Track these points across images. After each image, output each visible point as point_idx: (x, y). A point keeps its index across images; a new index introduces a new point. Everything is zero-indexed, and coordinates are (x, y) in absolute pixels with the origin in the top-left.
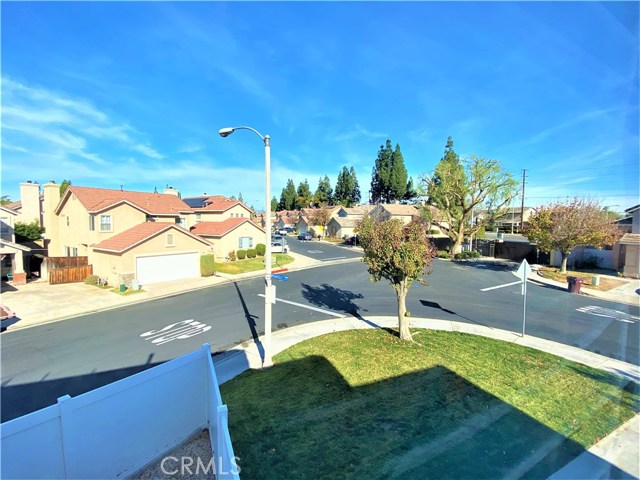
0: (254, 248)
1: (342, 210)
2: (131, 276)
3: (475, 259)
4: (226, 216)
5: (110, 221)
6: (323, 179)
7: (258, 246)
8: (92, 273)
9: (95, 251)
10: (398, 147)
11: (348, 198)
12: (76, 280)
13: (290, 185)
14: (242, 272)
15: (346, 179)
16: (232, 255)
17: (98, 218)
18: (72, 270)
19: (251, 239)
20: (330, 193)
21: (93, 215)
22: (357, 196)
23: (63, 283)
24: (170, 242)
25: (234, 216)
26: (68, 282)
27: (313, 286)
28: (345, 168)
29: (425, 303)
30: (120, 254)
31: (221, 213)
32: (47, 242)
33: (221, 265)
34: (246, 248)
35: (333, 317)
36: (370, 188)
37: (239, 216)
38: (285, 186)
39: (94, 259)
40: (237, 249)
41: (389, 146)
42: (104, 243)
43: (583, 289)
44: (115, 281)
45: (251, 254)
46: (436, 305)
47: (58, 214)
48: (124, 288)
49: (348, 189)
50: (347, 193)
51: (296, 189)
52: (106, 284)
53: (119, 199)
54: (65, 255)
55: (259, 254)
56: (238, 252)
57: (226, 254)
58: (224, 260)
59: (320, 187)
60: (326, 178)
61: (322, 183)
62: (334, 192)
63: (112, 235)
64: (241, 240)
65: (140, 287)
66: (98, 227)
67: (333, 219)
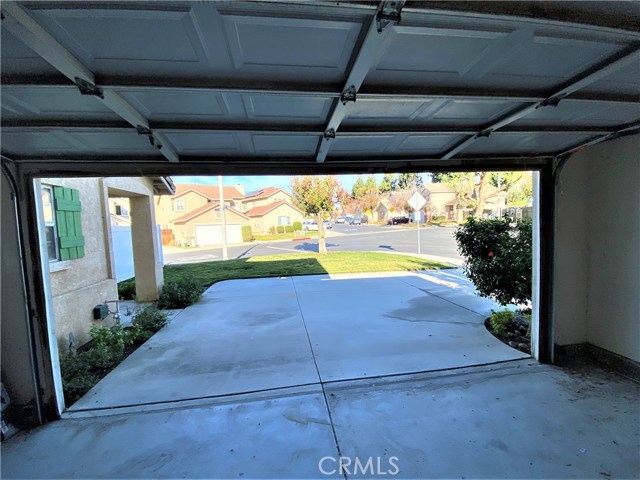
0: (291, 224)
2: (192, 238)
5: (183, 203)
7: (295, 224)
8: (174, 239)
9: (176, 224)
16: (272, 229)
17: (175, 202)
18: (163, 237)
19: (289, 218)
21: (172, 199)
25: (277, 200)
30: (185, 223)
31: (267, 198)
34: (284, 224)
37: (282, 200)
40: (276, 225)
42: (179, 218)
44: (183, 242)
45: (289, 230)
48: (187, 246)
55: (296, 230)
56: (278, 228)
57: (267, 229)
58: (266, 233)
64: (280, 218)
65: (197, 246)
66: (176, 208)
67: (381, 204)
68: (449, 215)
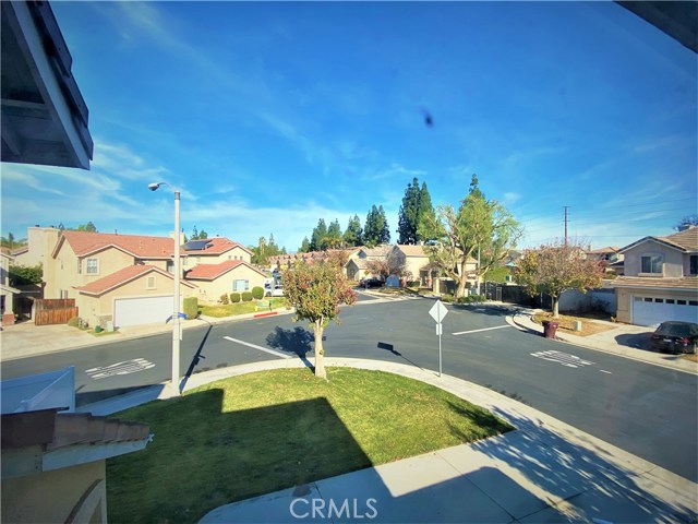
0: (250, 291)
1: (361, 251)
2: (109, 318)
3: (479, 303)
4: (223, 258)
5: (97, 264)
6: (353, 218)
7: (254, 289)
8: (77, 314)
9: (81, 293)
10: (424, 185)
11: (377, 238)
12: (61, 321)
13: (322, 225)
14: (228, 315)
15: (375, 218)
16: (224, 299)
17: (85, 261)
18: (57, 312)
19: (247, 282)
20: (360, 233)
21: (81, 258)
22: (386, 236)
23: (48, 324)
24: (151, 284)
25: (233, 259)
26: (53, 323)
27: (285, 329)
28: (374, 207)
29: (381, 345)
30: (98, 296)
31: (218, 255)
32: (44, 284)
33: (211, 308)
34: (241, 290)
35: (279, 358)
36: (397, 227)
37: (238, 259)
38: (316, 226)
39: (80, 302)
40: (230, 292)
41: (416, 184)
42: (89, 286)
43: (558, 334)
44: (94, 324)
45: (247, 297)
46: (389, 347)
47: (55, 257)
48: (100, 330)
49: (376, 229)
50: (376, 233)
51: (327, 229)
52: (87, 325)
53: (107, 244)
54: (59, 297)
55: (256, 298)
56: (232, 295)
57: (218, 297)
58: (216, 304)
59: (350, 227)
60: (356, 217)
61: (351, 222)
62: (363, 233)
63: (98, 278)
64: (235, 283)
65: (115, 329)
66: (84, 270)
67: (351, 261)
68: (424, 280)
